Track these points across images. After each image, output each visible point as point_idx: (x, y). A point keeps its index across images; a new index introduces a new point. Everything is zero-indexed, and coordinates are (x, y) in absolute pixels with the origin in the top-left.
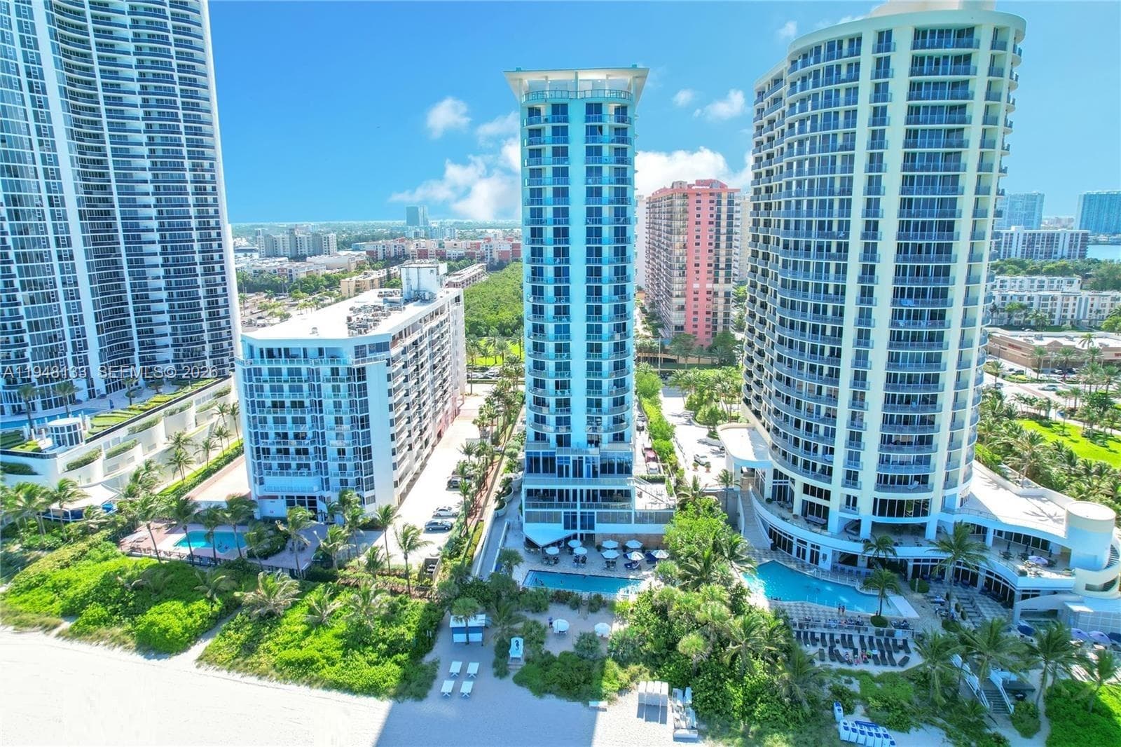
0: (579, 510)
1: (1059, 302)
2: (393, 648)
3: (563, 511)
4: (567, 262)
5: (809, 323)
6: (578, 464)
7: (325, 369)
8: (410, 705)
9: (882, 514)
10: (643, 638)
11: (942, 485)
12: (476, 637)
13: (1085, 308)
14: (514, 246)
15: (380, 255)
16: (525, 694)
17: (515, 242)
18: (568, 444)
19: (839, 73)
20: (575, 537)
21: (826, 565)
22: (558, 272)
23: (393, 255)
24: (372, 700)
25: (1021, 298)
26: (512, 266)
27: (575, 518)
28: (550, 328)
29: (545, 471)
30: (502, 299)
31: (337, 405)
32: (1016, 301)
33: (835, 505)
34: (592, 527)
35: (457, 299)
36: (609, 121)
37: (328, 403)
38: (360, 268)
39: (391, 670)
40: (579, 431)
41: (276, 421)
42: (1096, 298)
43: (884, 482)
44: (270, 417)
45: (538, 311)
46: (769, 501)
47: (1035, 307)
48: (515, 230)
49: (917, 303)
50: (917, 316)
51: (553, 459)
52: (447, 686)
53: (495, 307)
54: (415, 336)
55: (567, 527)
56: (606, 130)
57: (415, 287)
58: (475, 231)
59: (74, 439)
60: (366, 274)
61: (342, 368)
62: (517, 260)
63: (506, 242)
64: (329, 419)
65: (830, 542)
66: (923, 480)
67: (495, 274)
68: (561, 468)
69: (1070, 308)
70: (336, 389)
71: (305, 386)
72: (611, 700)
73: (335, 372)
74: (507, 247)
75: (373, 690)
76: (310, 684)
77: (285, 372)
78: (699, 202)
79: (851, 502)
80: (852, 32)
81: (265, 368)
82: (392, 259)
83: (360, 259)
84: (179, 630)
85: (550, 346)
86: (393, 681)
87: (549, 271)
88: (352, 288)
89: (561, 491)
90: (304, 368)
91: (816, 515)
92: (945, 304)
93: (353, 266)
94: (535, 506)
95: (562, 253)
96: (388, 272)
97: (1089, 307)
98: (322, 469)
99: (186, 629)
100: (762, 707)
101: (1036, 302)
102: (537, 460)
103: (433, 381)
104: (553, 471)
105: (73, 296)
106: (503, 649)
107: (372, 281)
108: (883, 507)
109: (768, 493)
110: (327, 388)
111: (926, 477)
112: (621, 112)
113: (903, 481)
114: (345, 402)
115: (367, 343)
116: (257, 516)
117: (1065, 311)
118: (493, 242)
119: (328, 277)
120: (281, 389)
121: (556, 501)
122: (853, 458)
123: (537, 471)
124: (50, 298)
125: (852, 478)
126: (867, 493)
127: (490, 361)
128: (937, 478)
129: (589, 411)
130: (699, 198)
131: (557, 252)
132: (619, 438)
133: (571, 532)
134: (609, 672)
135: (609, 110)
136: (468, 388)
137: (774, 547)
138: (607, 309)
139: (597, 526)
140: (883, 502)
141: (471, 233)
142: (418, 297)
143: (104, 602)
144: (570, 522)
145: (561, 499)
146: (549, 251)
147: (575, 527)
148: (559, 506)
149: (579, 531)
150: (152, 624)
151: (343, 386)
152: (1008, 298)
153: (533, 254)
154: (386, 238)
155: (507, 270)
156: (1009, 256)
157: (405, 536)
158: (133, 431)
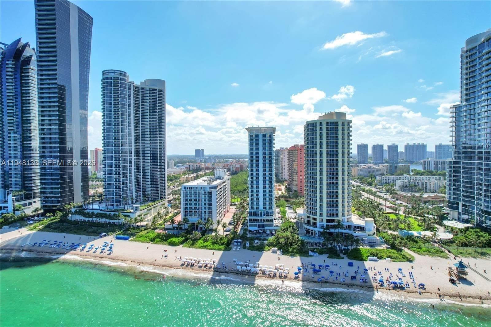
0: (261, 224)
1: (428, 184)
2: (222, 244)
3: (257, 224)
4: (259, 168)
5: (311, 181)
6: (261, 214)
7: (203, 192)
8: (227, 252)
9: (328, 223)
10: (273, 243)
11: (341, 216)
12: (239, 244)
13: (437, 186)
14: (241, 166)
15: (191, 169)
16: (249, 251)
17: (241, 164)
18: (259, 208)
19: (314, 129)
20: (260, 230)
21: (317, 235)
22: (256, 170)
23: (195, 169)
24: (220, 251)
25: (415, 183)
26: (240, 173)
27: (260, 226)
28: (255, 182)
29: (253, 215)
30: (238, 183)
31: (205, 200)
32: (413, 184)
33: (318, 222)
34: (264, 228)
35: (229, 179)
36: (267, 138)
37: (203, 200)
38: (184, 173)
39: (223, 247)
40: (261, 206)
41: (190, 204)
42: (440, 183)
43: (328, 215)
44: (188, 203)
45: (252, 178)
46: (306, 223)
47: (420, 186)
48: (240, 159)
49: (332, 176)
50: (333, 178)
51: (255, 213)
52: (234, 249)
53: (236, 186)
54: (221, 187)
55: (258, 228)
56: (267, 140)
57: (218, 176)
58: (224, 160)
59: (138, 210)
60: (189, 175)
61: (206, 192)
62: (242, 171)
63: (238, 164)
64: (203, 204)
65: (318, 230)
66: (337, 215)
67: (235, 176)
68: (257, 214)
69: (432, 186)
70: (205, 197)
71: (197, 196)
72: (266, 251)
73: (205, 192)
74: (238, 166)
75: (220, 249)
76: (207, 249)
77: (193, 193)
78: (301, 152)
79: (322, 220)
80: (316, 122)
81: (188, 191)
82: (195, 170)
83: (184, 170)
84: (177, 242)
85: (255, 186)
86: (223, 248)
87: (255, 170)
88: (185, 180)
89: (257, 219)
90: (197, 191)
91: (315, 225)
92: (338, 176)
93: (182, 172)
94: (251, 223)
95: (257, 166)
96: (197, 174)
97: (438, 186)
98: (200, 216)
99: (179, 242)
100: (295, 251)
101: (420, 184)
102: (252, 213)
103: (224, 199)
104: (255, 215)
105: (131, 176)
106: (245, 244)
107: (192, 177)
108: (328, 221)
109: (306, 222)
110: (203, 196)
111: (338, 214)
112: (270, 136)
113: (333, 215)
114: (207, 200)
115: (212, 186)
116: (183, 228)
117: (430, 187)
118: (233, 164)
119: (174, 176)
120: (192, 196)
121: (256, 222)
122: (321, 210)
123: (252, 215)
124: (126, 177)
125: (321, 215)
126: (325, 218)
127: (236, 200)
128: (340, 214)
129: (263, 201)
130: (301, 150)
131: (256, 166)
132: (271, 208)
133: (260, 229)
134: (266, 247)
135: (267, 136)
136: (230, 207)
137: (306, 233)
138: (267, 178)
139: (265, 227)
140: (328, 220)
141: (222, 161)
142: (219, 178)
143: (159, 238)
144: (259, 226)
145: (257, 221)
146: (255, 165)
147: (260, 228)
148: (257, 223)
149: (261, 229)
150: (171, 241)
151: (206, 196)
152: (411, 182)
153: (251, 166)
154: (189, 162)
155: (239, 174)
156: (429, 169)
157: (224, 224)
158: (148, 210)
